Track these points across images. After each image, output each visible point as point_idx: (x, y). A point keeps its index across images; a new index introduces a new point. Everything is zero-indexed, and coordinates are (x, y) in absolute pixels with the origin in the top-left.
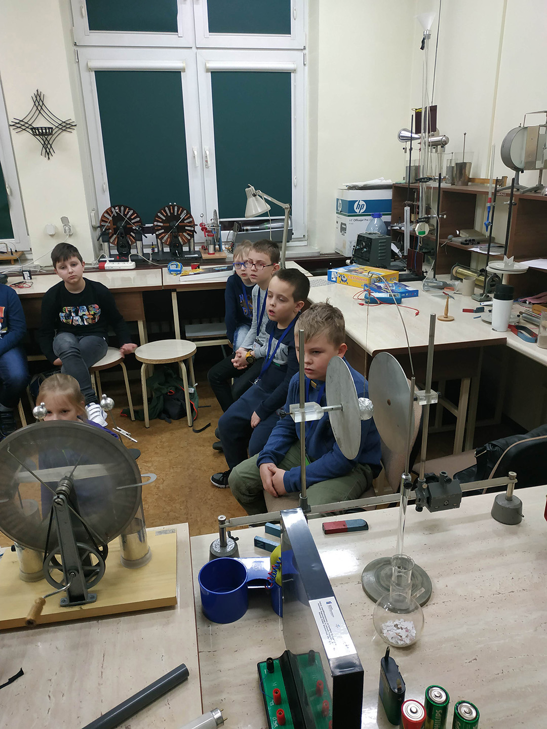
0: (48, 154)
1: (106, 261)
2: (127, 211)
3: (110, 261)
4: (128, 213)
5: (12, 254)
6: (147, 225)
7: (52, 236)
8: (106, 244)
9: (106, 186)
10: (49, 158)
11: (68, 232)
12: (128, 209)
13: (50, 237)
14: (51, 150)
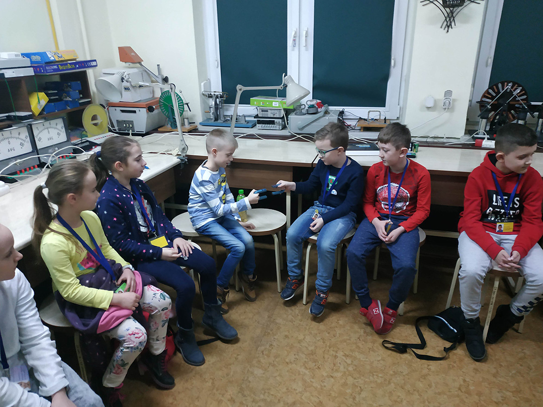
0: (448, 27)
1: (484, 138)
2: (515, 87)
3: (488, 139)
4: (516, 89)
5: (385, 122)
6: (533, 103)
7: (428, 108)
8: (484, 121)
9: (491, 61)
10: (448, 31)
11: (447, 105)
12: (517, 85)
13: (426, 109)
14: (453, 24)
